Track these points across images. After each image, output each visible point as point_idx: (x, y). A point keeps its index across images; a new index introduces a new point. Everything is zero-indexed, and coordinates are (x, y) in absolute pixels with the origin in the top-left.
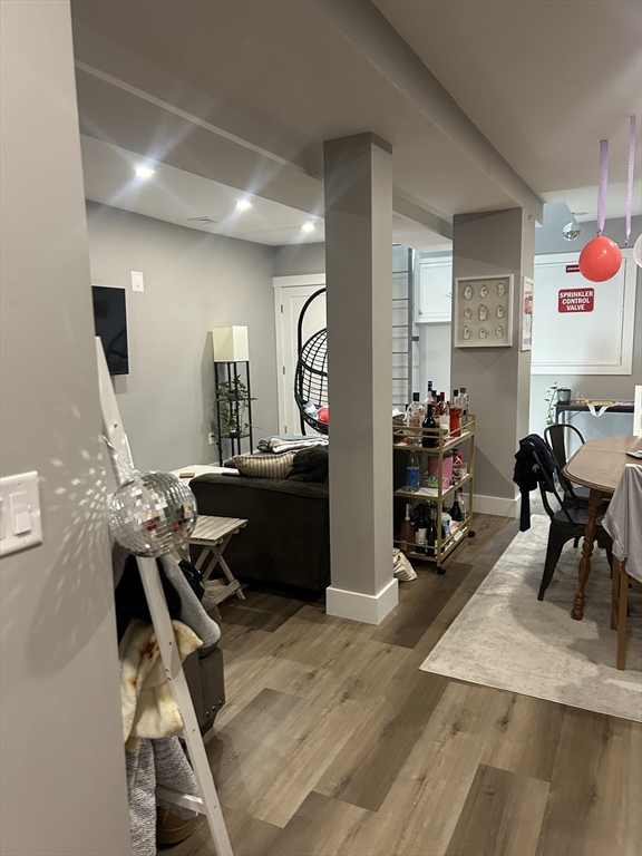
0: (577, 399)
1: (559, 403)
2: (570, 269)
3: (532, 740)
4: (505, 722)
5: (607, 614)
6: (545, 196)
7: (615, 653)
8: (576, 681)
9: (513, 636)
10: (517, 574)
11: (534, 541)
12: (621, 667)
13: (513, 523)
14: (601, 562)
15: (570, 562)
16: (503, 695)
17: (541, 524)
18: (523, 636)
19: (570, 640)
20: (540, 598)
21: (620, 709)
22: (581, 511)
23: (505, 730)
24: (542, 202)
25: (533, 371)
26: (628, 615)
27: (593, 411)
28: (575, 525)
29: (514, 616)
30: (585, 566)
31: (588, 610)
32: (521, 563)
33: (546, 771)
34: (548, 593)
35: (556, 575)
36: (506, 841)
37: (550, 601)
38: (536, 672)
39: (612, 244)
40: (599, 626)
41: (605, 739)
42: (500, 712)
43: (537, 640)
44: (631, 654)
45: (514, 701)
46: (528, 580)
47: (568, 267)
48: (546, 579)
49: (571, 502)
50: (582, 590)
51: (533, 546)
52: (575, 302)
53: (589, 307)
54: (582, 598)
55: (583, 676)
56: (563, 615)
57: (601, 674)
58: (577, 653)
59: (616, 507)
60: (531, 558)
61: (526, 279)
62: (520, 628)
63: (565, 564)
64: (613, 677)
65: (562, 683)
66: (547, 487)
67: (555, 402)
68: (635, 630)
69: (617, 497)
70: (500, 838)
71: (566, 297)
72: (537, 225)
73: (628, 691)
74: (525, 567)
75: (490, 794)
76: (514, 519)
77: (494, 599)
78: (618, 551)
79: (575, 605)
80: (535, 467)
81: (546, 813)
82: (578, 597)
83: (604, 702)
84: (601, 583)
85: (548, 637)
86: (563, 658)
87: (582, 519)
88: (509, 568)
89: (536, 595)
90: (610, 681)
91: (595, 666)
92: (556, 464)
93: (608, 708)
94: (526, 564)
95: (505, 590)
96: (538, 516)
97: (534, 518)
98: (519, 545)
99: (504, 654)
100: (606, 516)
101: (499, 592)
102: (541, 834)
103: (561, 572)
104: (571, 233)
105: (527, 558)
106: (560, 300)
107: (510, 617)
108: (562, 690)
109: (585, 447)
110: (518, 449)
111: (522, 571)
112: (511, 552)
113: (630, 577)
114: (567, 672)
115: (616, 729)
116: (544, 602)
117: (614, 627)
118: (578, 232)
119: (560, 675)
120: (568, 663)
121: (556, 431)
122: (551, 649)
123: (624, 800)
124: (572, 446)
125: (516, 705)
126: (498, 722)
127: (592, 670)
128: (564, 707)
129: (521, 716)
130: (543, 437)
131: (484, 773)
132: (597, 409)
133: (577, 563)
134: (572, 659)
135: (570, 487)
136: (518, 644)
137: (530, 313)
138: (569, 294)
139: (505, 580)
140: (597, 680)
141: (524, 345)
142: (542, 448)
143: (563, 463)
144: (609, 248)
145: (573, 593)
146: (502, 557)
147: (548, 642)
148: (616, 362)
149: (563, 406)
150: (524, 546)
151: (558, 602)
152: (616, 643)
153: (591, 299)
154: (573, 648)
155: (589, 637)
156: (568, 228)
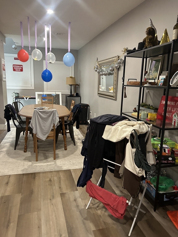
0: (21, 96)
1: (16, 97)
2: (15, 59)
3: (15, 185)
4: (7, 183)
5: (33, 149)
6: (6, 35)
7: (35, 158)
8: (26, 167)
9: (8, 161)
10: (8, 145)
11: (12, 135)
12: (37, 161)
13: (5, 131)
14: (30, 137)
15: (22, 139)
16: (6, 176)
17: (13, 130)
18: (11, 160)
19: (24, 158)
20: (15, 149)
21: (37, 170)
22: (24, 124)
23: (8, 185)
24: (5, 37)
25: (7, 88)
26: (38, 148)
27: (25, 99)
28: (23, 128)
29: (8, 155)
30: (26, 138)
31: (28, 150)
32: (9, 141)
33: (20, 191)
34: (17, 147)
35: (19, 143)
36: (10, 212)
37: (18, 149)
38: (16, 168)
39: (26, 52)
40: (31, 153)
41: (34, 178)
42: (6, 181)
43: (15, 160)
44: (39, 157)
45: (10, 177)
46: (11, 145)
47: (15, 58)
48: (16, 144)
49: (21, 122)
50: (26, 144)
51: (12, 136)
52: (18, 69)
53: (22, 70)
54: (26, 147)
55: (28, 165)
56: (22, 152)
57: (32, 164)
58: (26, 161)
59: (33, 121)
60: (12, 139)
61: (2, 59)
62: (10, 158)
63: (21, 139)
64: (35, 164)
65: (23, 169)
66: (14, 119)
67: (15, 97)
68: (40, 151)
69: (33, 118)
70: (9, 212)
71: (15, 67)
72: (4, 44)
73: (39, 166)
74: (10, 142)
75: (5, 203)
76: (5, 130)
77: (1, 152)
78: (34, 132)
79: (25, 149)
80: (10, 113)
81: (21, 201)
82: (25, 146)
83: (33, 170)
84: (31, 142)
85: (18, 158)
86: (22, 163)
87: (25, 126)
88: (5, 143)
89: (14, 149)
90: (35, 165)
91: (31, 162)
92: (16, 112)
93: (34, 171)
94: (10, 141)
95: (5, 149)
96: (13, 128)
97: (12, 129)
98: (8, 137)
99: (6, 166)
100: (30, 123)
101: (3, 150)
102: (20, 206)
103: (20, 142)
104: (14, 48)
105: (11, 140)
106: (13, 67)
107: (7, 156)
108: (23, 170)
109: (24, 107)
110: (5, 108)
111: (9, 143)
112: (5, 139)
113: (37, 138)
114: (24, 166)
115: (37, 175)
116: (16, 150)
117: (35, 152)
118: (17, 48)
119: (22, 167)
120: (24, 163)
121: (16, 103)
122: (19, 161)
123: (40, 190)
124: (20, 107)
125: (10, 178)
126: (5, 184)
127: (30, 163)
128: (23, 174)
129: (12, 180)
130: (12, 105)
131: (2, 198)
132: (26, 98)
133: (24, 138)
134: (25, 162)
135: (21, 119)
136: (9, 163)
137: (5, 70)
138: (16, 66)
139: (4, 147)
140: (31, 165)
141: (4, 79)
142: (12, 108)
143: (18, 111)
144: (25, 53)
145: (24, 146)
146: (3, 141)
147: (18, 160)
148: (30, 86)
149: (17, 98)
150: (9, 137)
151: (20, 149)
152: (35, 155)
153: (22, 68)
154: (25, 160)
155: (29, 156)
156: (13, 46)
